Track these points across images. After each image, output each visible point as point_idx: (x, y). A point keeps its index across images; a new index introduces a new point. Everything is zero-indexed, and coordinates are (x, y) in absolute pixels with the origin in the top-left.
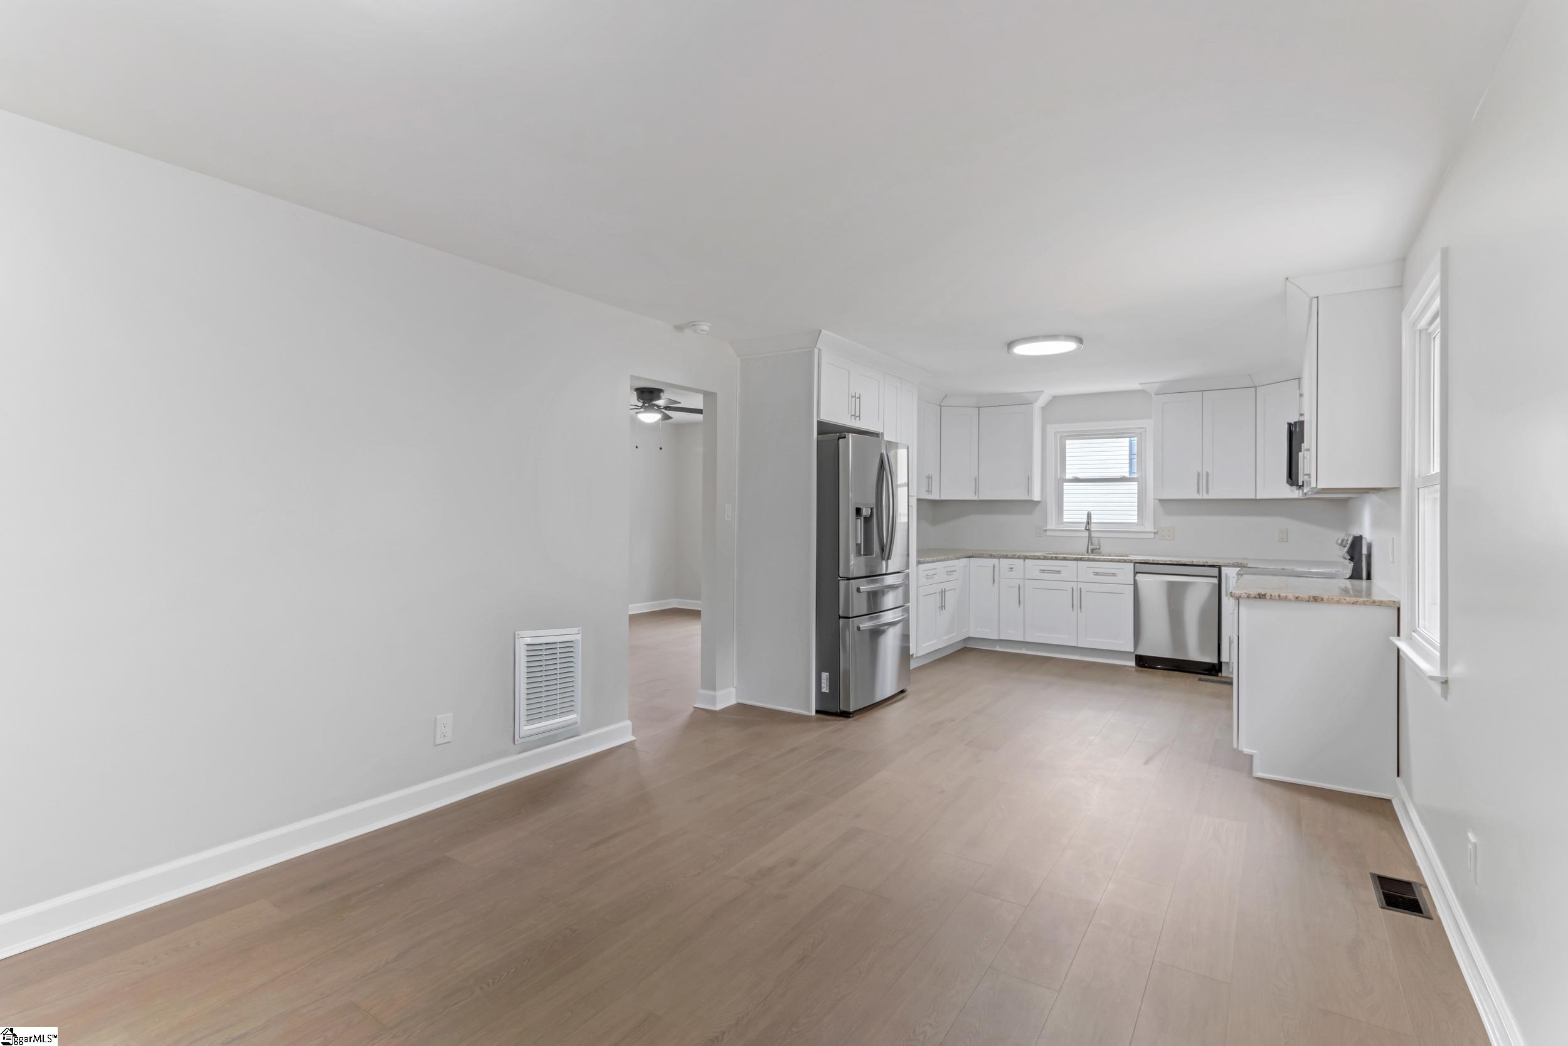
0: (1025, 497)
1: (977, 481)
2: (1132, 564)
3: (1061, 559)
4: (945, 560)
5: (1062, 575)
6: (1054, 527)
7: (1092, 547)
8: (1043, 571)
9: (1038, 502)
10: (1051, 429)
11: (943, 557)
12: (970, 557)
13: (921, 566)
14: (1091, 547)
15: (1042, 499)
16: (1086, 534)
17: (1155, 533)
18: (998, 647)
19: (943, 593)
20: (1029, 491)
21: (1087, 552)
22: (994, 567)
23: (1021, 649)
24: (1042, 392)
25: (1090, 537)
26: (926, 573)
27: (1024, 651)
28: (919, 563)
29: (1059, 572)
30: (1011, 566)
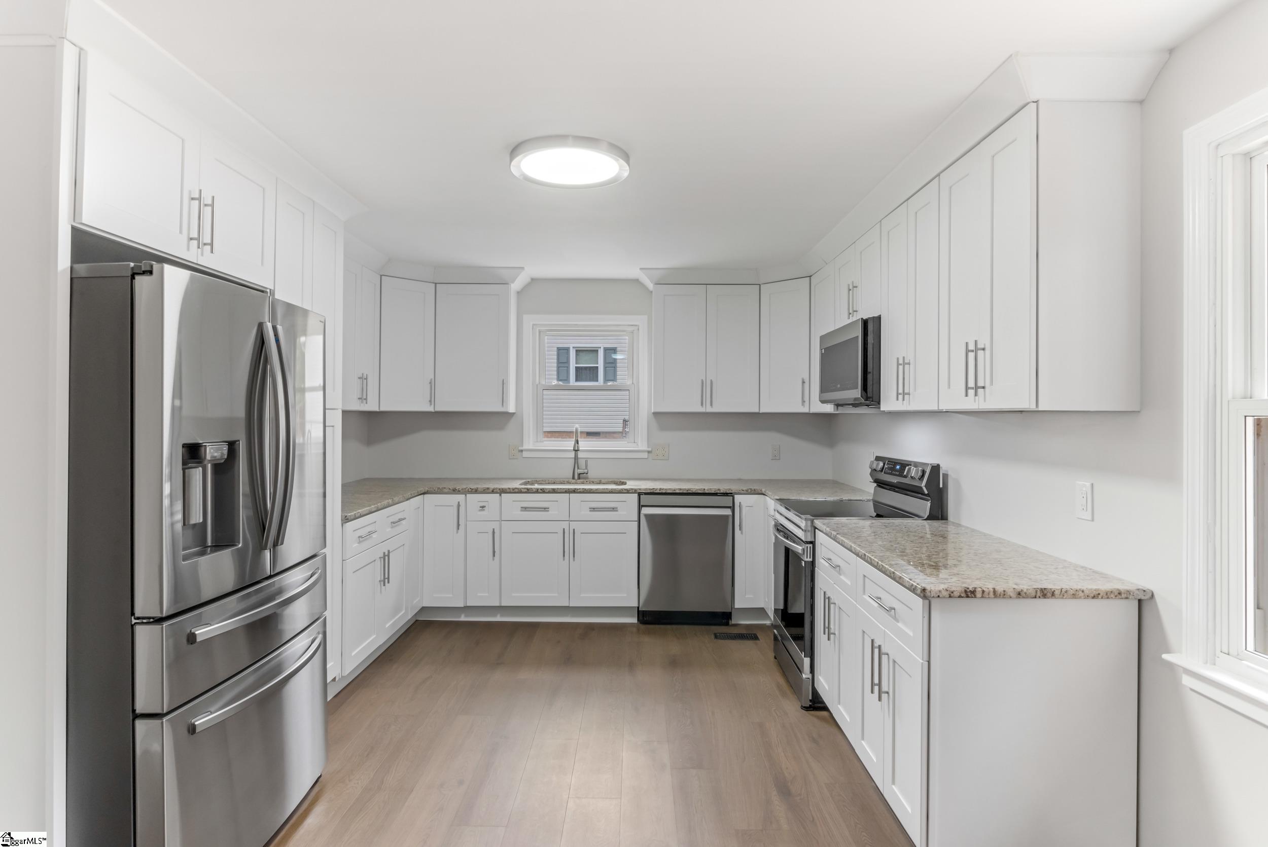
0: (499, 409)
1: (432, 384)
2: (636, 495)
3: (549, 492)
4: (389, 506)
5: (550, 512)
6: (531, 447)
7: (580, 471)
8: (525, 509)
9: (514, 413)
10: (529, 320)
11: (385, 502)
12: (424, 494)
13: (350, 525)
14: (577, 471)
15: (516, 410)
16: (572, 455)
17: (649, 452)
18: (463, 616)
19: (386, 557)
20: (503, 402)
21: (573, 478)
22: (459, 505)
23: (495, 616)
24: (523, 268)
25: (576, 458)
26: (359, 533)
27: (498, 618)
28: (346, 520)
29: (546, 509)
30: (482, 504)
